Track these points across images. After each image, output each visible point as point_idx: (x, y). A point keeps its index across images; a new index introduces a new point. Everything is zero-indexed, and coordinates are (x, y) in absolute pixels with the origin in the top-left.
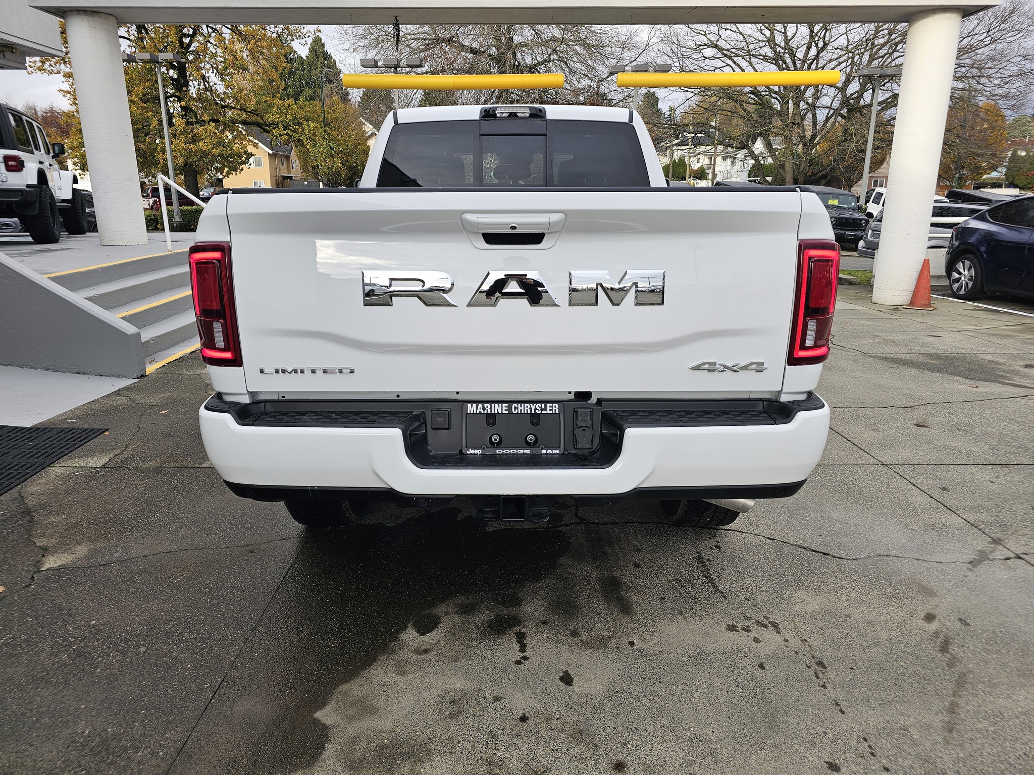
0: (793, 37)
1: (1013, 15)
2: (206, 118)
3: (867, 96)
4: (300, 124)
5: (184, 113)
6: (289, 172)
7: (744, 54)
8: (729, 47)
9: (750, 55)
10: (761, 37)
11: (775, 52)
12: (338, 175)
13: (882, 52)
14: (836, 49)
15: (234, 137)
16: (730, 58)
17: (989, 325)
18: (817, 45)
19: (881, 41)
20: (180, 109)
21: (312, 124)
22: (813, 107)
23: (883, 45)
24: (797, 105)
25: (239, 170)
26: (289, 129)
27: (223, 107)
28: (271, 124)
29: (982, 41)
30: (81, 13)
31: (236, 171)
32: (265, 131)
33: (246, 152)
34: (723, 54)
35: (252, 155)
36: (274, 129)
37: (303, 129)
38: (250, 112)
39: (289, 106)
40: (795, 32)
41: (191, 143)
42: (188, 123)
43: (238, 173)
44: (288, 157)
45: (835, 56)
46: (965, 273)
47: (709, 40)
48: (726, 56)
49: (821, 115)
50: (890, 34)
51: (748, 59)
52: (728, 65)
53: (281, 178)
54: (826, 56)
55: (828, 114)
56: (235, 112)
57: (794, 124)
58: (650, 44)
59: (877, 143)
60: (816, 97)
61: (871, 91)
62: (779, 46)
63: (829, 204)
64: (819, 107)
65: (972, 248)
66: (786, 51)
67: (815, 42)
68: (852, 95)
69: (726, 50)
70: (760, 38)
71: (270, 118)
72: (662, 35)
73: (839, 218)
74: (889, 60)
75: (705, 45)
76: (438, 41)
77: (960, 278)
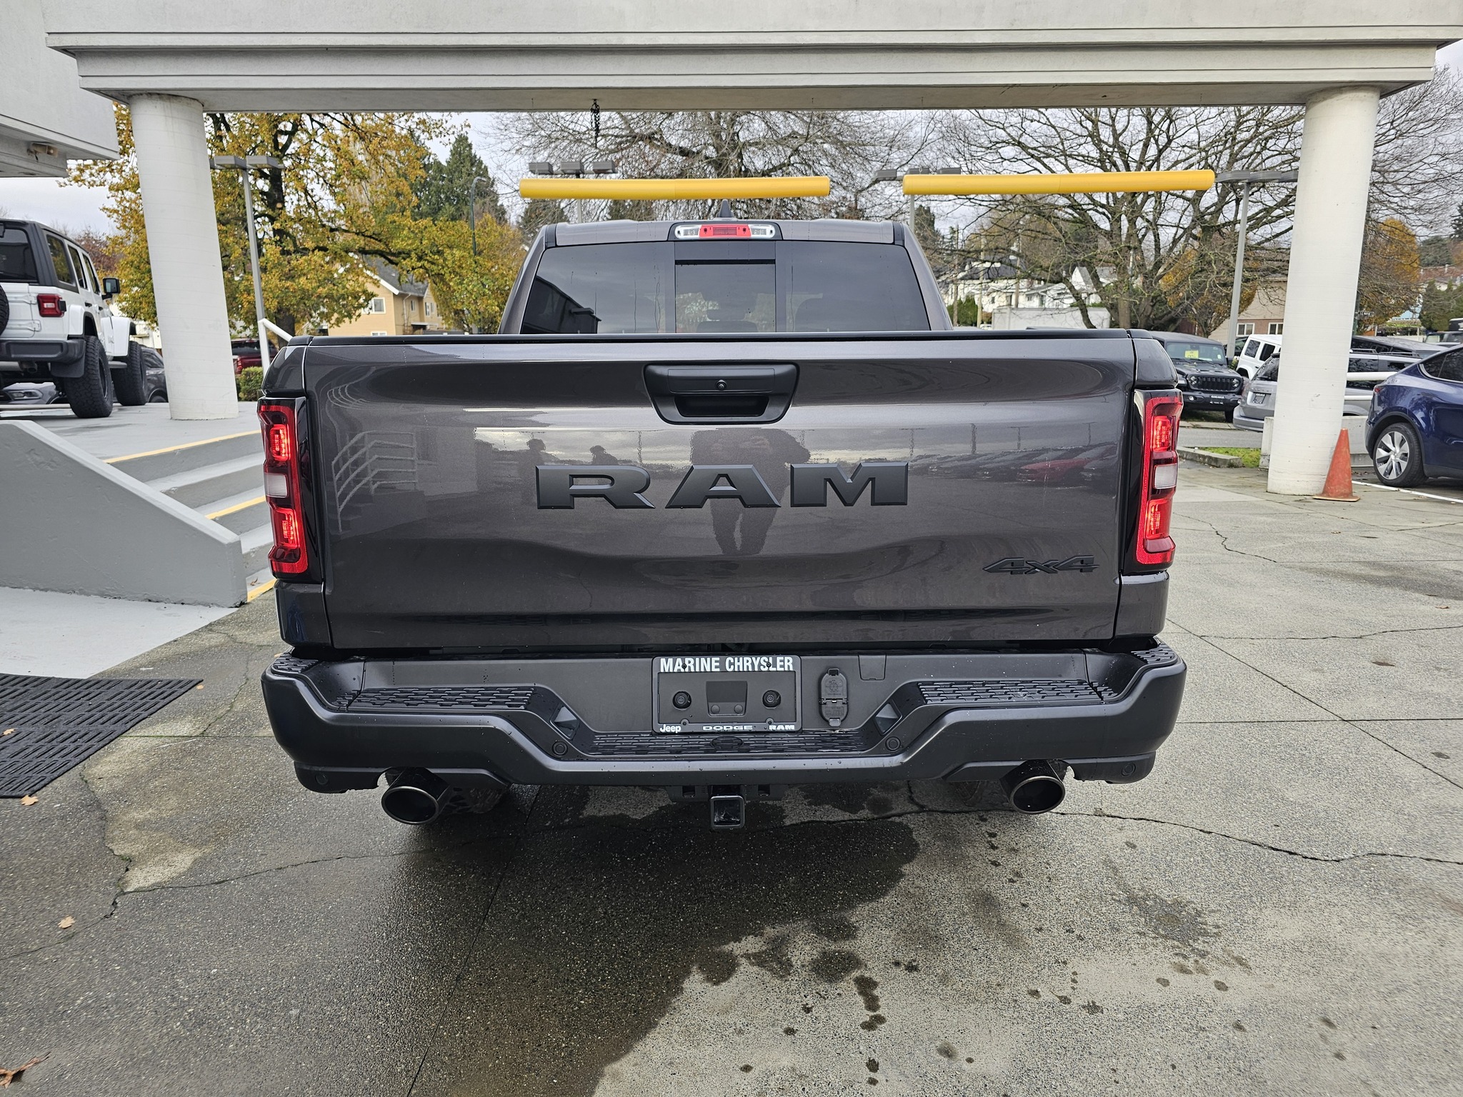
0: (1124, 131)
1: (1425, 99)
2: (310, 244)
3: (1228, 213)
4: (439, 253)
5: (278, 238)
6: (422, 319)
7: (1057, 154)
8: (1035, 144)
9: (1066, 155)
10: (1079, 130)
11: (1101, 150)
12: (492, 323)
13: (1249, 149)
14: (1184, 146)
15: (347, 271)
16: (1038, 159)
17: (1440, 521)
18: (1157, 141)
19: (1245, 135)
20: (271, 233)
21: (458, 252)
22: (1154, 226)
23: (1248, 141)
24: (1132, 222)
25: (354, 317)
26: (426, 260)
27: (332, 230)
28: (400, 253)
29: (1383, 134)
30: (154, 97)
31: (350, 317)
32: (391, 262)
33: (365, 292)
34: (1029, 154)
35: (373, 295)
36: (404, 259)
37: (445, 260)
38: (370, 237)
39: (426, 227)
40: (1126, 124)
41: (287, 279)
42: (284, 252)
43: (353, 320)
44: (420, 299)
45: (1183, 156)
46: (1396, 449)
47: (1009, 134)
48: (1033, 156)
49: (1167, 235)
50: (1258, 126)
51: (1063, 161)
52: (1036, 169)
53: (411, 328)
54: (1171, 155)
55: (1176, 234)
56: (350, 237)
57: (1129, 248)
58: (928, 142)
59: (1247, 274)
60: (1159, 211)
61: (1234, 203)
62: (1106, 143)
63: (1186, 356)
64: (1162, 225)
65: (1403, 414)
66: (1116, 150)
67: (1154, 137)
68: (1208, 208)
69: (1032, 149)
70: (1078, 132)
71: (398, 244)
72: (944, 129)
73: (1202, 377)
74: (1258, 161)
75: (1004, 142)
76: (634, 138)
77: (1389, 457)
